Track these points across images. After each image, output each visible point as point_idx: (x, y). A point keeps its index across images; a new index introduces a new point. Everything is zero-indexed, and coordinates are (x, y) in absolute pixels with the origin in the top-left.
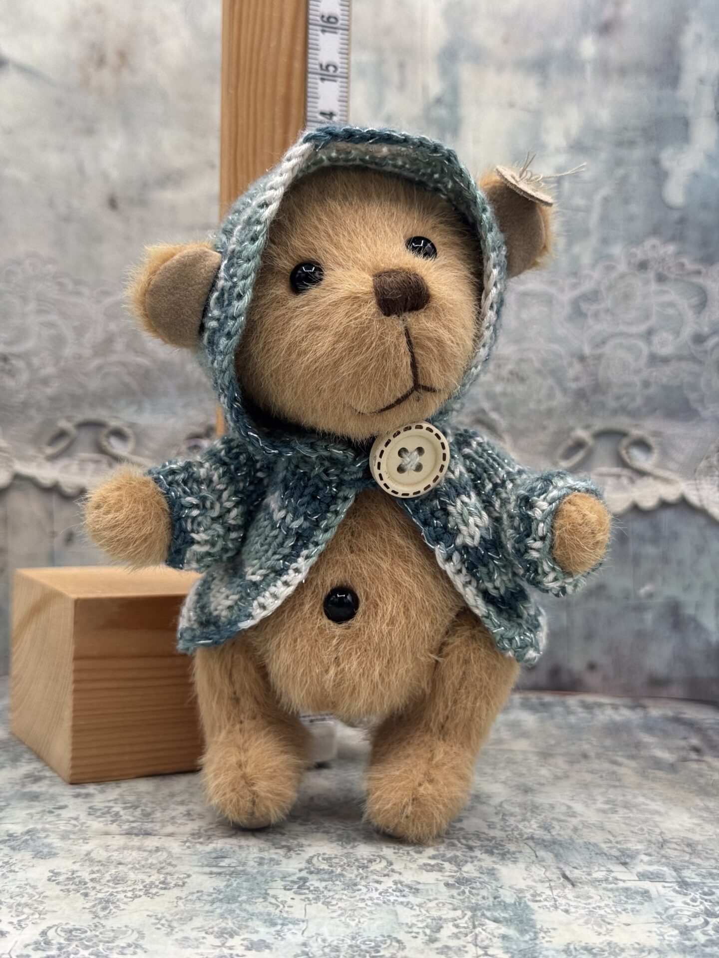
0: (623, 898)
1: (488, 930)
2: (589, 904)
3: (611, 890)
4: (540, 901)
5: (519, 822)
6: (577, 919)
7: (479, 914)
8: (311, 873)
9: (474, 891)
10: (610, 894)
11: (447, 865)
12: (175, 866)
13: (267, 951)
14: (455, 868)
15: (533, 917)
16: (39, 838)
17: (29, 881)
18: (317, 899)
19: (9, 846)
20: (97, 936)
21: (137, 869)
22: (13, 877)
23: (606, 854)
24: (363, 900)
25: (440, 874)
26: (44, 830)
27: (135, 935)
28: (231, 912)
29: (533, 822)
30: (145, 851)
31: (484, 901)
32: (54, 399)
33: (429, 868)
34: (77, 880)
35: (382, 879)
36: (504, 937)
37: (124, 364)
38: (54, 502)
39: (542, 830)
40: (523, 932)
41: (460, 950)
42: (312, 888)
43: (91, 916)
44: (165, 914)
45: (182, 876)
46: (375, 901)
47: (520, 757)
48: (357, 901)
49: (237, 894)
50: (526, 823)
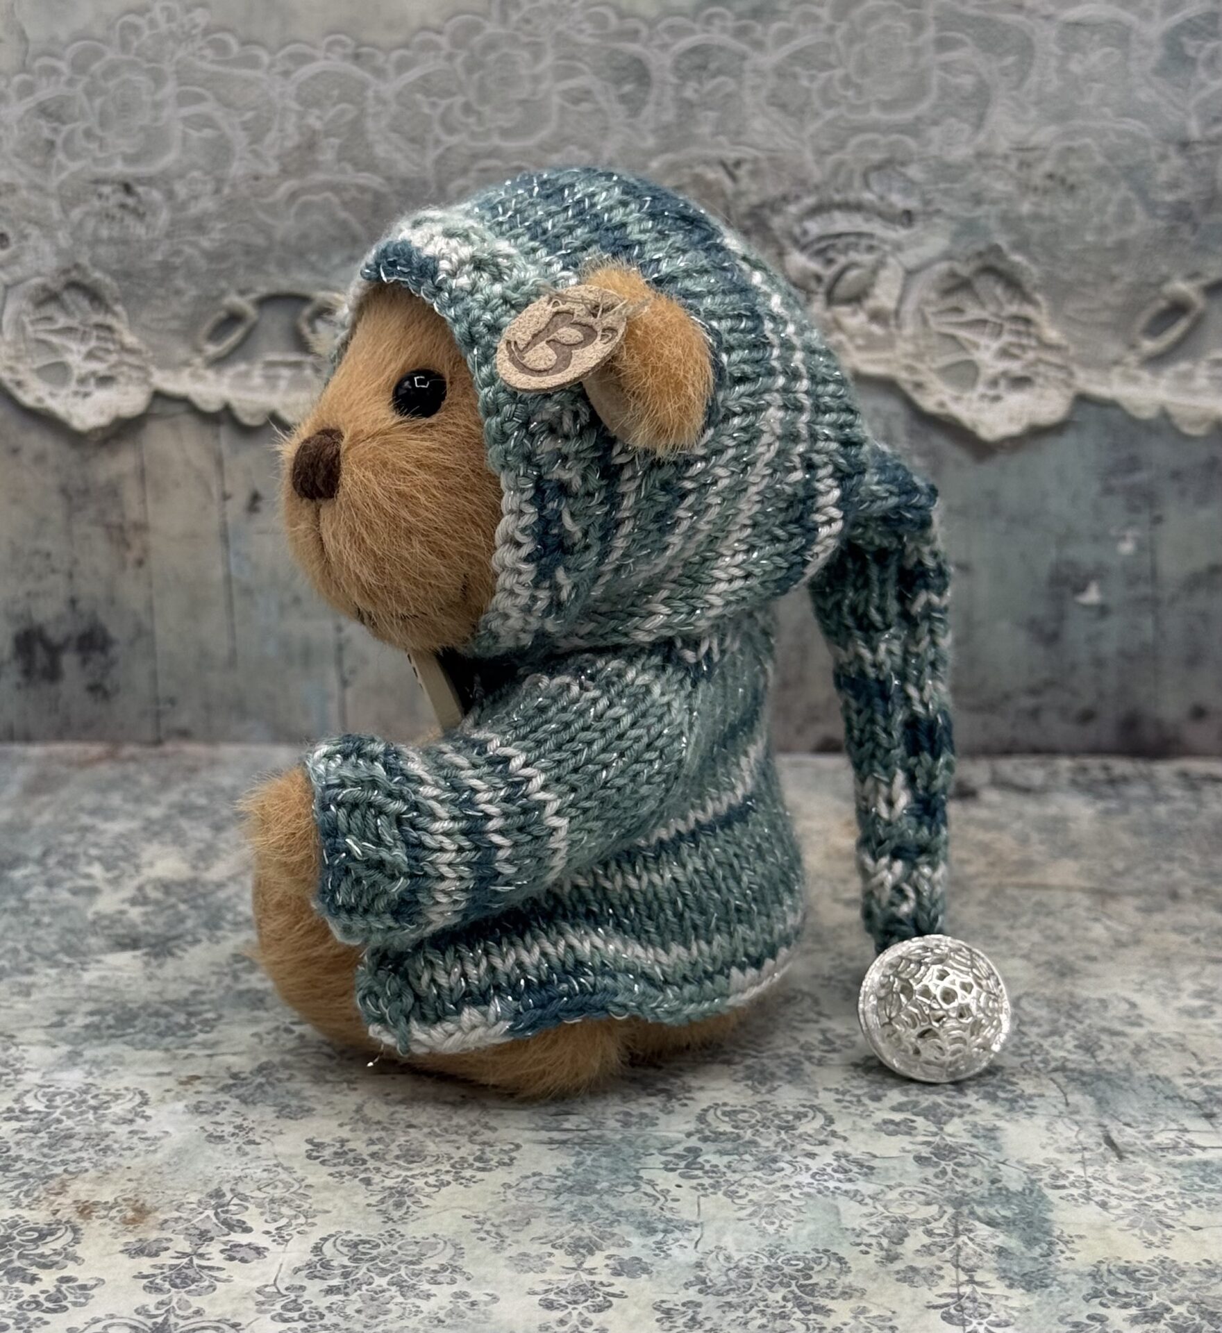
0: (1197, 1180)
1: (978, 1240)
2: (1142, 1192)
3: (1180, 1166)
4: (1064, 1187)
5: (1045, 1036)
6: (1120, 1218)
7: (965, 1210)
8: (705, 1139)
9: (961, 1170)
10: (1178, 1173)
11: (920, 1122)
12: (494, 1130)
13: (645, 1276)
14: (934, 1129)
15: (1050, 1216)
16: (279, 1080)
17: (281, 1159)
18: (716, 1186)
19: (237, 1097)
20: (395, 1253)
21: (438, 1136)
22: (255, 1154)
23: (1181, 1098)
24: (786, 1187)
25: (908, 1138)
26: (285, 1066)
27: (450, 1251)
28: (587, 1209)
29: (1067, 1037)
30: (445, 1103)
31: (976, 1189)
32: (215, 256)
33: (892, 1127)
34: (351, 1155)
35: (816, 1150)
36: (1002, 1252)
37: (336, 188)
38: (225, 439)
39: (1081, 1052)
40: (1030, 1242)
41: (932, 1273)
42: (707, 1167)
43: (382, 1218)
44: (490, 1214)
45: (506, 1148)
46: (806, 1189)
47: (1059, 899)
48: (778, 1189)
49: (593, 1178)
50: (1056, 1038)
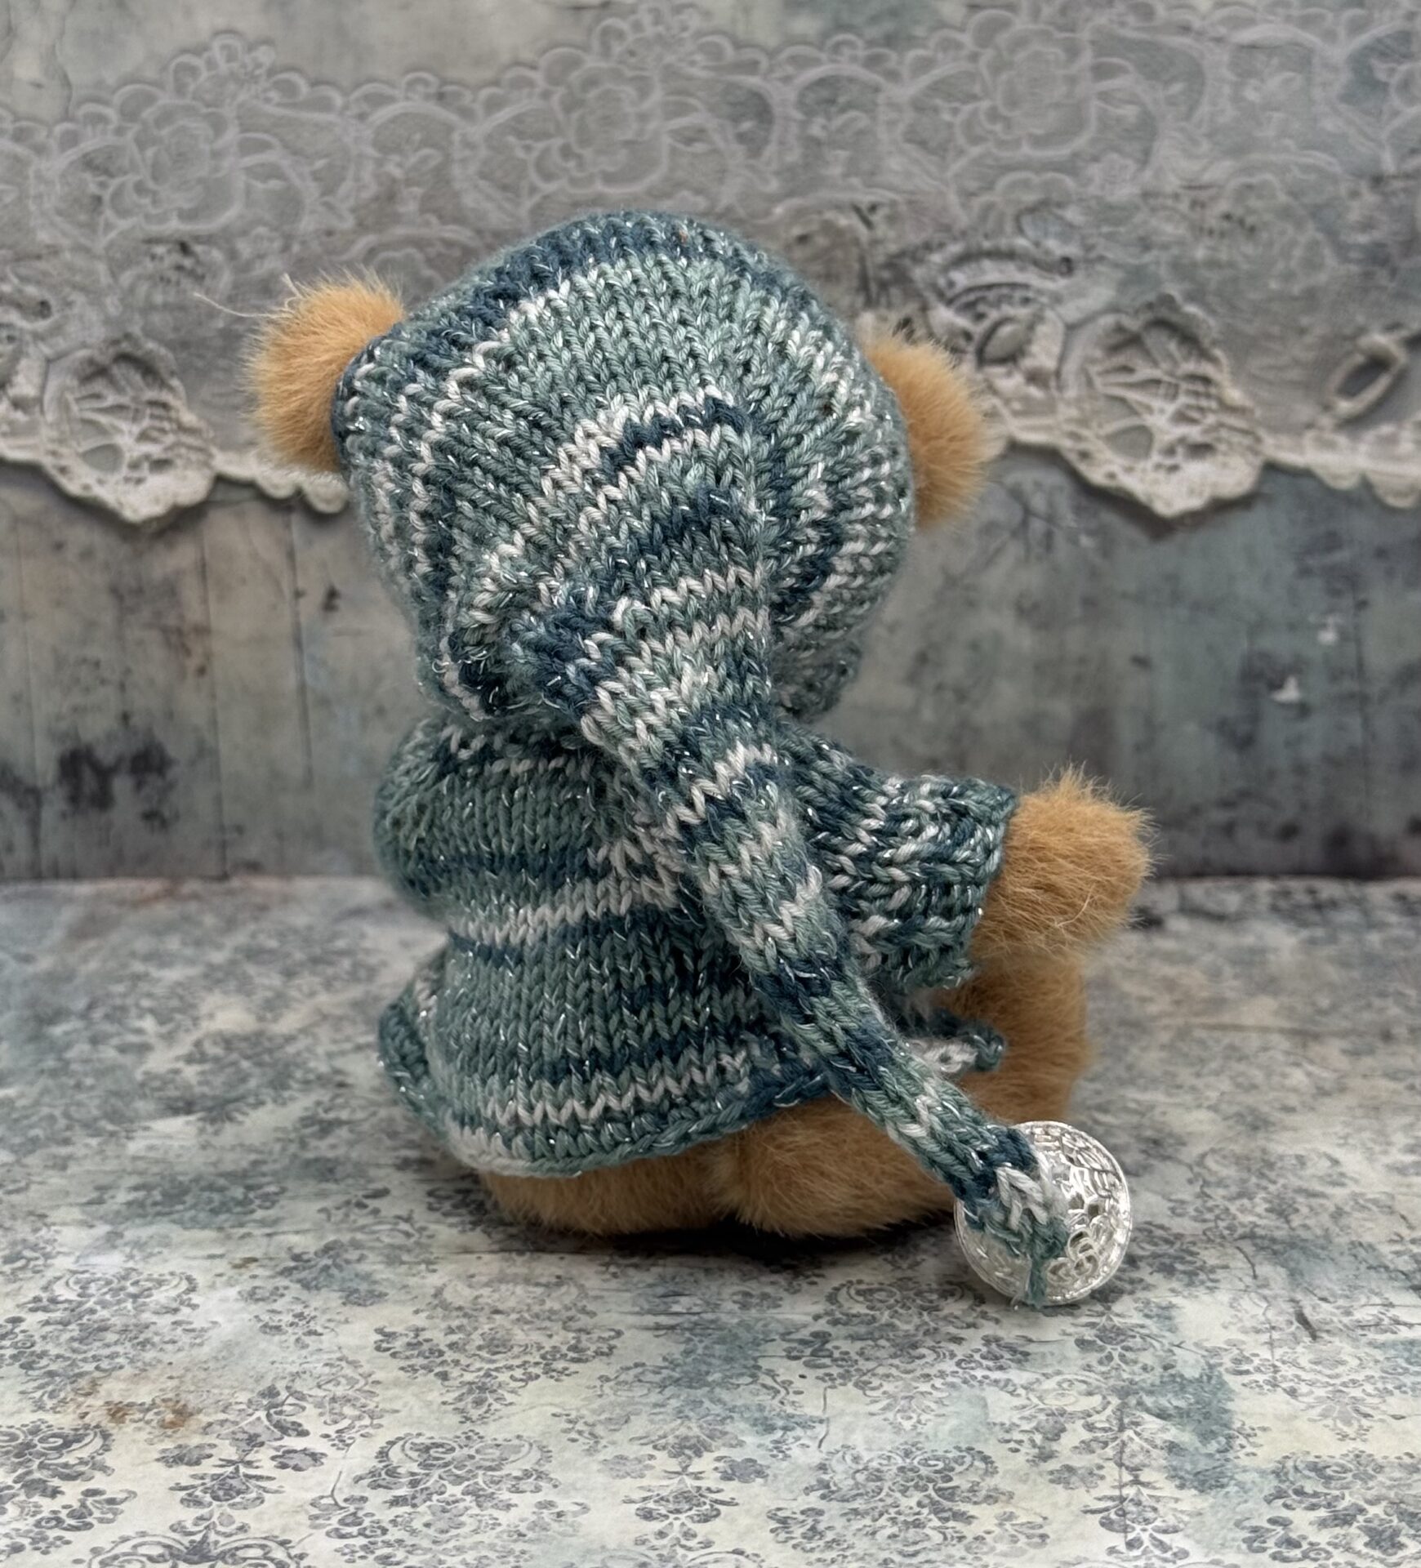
0: (1400, 1362)
1: (1146, 1435)
2: (1337, 1376)
3: (1382, 1346)
4: (1247, 1372)
5: (1232, 1199)
6: (1310, 1407)
7: (1133, 1401)
8: (835, 1322)
9: (1129, 1355)
10: (1379, 1355)
12: (593, 1314)
13: (759, 1480)
14: (1099, 1307)
15: (1230, 1406)
16: (348, 1262)
17: (345, 1352)
18: (846, 1376)
19: (299, 1281)
20: (471, 1457)
21: (526, 1322)
22: (316, 1345)
23: (1386, 1268)
24: (927, 1377)
25: (1070, 1320)
26: (356, 1245)
27: (536, 1454)
28: (696, 1404)
29: (1257, 1200)
30: (537, 1285)
31: (1145, 1376)
34: (426, 1346)
35: (963, 1333)
36: (1172, 1448)
38: (297, 529)
39: (1272, 1216)
41: (1091, 1473)
42: (836, 1354)
43: (458, 1418)
44: (584, 1412)
45: (606, 1335)
46: (950, 1379)
47: (1253, 1041)
48: (916, 1379)
49: (704, 1368)
50: (1245, 1201)
